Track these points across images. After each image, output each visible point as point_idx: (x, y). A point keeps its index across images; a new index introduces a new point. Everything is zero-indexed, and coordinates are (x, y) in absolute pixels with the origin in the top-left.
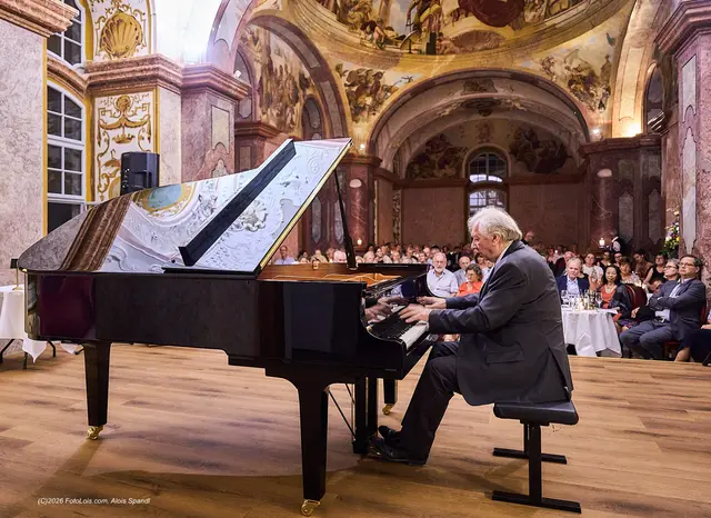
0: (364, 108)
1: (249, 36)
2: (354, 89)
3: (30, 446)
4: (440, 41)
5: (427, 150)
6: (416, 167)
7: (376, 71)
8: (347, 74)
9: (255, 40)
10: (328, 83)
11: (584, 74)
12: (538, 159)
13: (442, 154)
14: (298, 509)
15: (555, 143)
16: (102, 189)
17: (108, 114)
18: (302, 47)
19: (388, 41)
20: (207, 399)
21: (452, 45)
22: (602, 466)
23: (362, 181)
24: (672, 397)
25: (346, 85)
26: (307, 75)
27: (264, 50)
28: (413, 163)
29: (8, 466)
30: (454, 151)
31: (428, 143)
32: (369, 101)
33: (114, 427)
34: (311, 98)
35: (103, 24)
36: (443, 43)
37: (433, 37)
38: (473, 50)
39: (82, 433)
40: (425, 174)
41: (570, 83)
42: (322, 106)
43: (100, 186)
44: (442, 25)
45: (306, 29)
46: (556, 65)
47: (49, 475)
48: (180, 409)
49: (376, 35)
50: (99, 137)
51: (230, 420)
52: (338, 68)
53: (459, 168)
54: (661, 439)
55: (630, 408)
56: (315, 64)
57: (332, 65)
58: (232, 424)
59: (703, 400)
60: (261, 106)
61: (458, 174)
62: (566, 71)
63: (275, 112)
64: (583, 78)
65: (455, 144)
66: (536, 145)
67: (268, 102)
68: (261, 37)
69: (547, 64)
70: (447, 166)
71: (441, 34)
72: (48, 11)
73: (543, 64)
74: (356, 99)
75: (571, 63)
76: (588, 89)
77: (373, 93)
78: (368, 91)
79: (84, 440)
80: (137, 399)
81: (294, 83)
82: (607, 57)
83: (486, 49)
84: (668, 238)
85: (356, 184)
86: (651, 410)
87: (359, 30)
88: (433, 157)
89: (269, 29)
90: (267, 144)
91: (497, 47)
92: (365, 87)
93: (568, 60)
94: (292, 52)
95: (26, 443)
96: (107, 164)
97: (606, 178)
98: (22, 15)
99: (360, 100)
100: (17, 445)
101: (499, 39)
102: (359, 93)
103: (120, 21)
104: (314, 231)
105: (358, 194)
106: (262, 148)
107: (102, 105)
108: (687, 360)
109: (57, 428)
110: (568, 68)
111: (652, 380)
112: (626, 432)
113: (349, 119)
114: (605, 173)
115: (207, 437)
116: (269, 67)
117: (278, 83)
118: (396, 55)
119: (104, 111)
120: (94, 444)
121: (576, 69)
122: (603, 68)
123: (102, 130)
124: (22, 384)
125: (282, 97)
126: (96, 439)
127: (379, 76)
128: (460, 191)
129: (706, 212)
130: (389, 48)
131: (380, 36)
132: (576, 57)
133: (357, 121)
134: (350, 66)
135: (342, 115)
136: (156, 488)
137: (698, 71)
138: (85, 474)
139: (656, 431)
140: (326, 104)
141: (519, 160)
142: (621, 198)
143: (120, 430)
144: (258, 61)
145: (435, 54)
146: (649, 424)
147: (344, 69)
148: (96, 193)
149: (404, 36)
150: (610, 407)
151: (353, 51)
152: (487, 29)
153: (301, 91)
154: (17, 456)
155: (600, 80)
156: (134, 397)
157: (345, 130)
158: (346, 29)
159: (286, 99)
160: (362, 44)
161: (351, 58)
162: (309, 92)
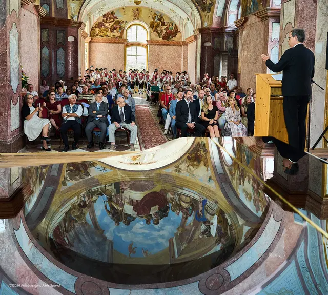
6: (97, 30)
12: (164, 32)
13: (112, 24)
15: (172, 24)
28: (95, 27)
30: (119, 22)
31: (104, 16)
40: (102, 34)
53: (122, 33)
65: (120, 18)
66: (163, 24)
70: (115, 31)
85: (71, 39)
88: (107, 25)
97: (208, 47)
105: (72, 45)
128: (122, 46)
141: (154, 31)
142: (215, 58)
157: (65, 4)
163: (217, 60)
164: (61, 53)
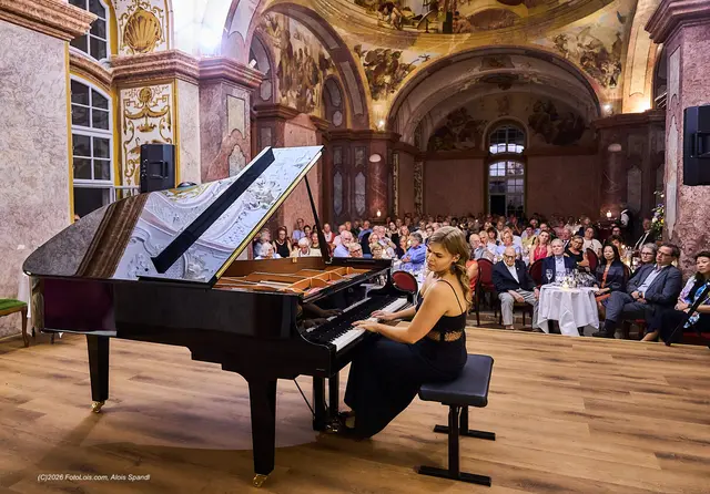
0: (383, 86)
1: (268, 23)
2: (373, 68)
3: (39, 419)
4: (456, 19)
5: (449, 123)
7: (393, 50)
8: (365, 54)
9: (274, 26)
10: (347, 63)
11: (595, 51)
12: (557, 131)
13: (461, 128)
15: (572, 115)
16: (129, 174)
17: (132, 104)
18: (321, 30)
19: (405, 21)
21: (468, 23)
22: (529, 446)
23: (381, 156)
25: (364, 65)
26: (327, 56)
27: (283, 37)
29: (21, 436)
30: (474, 124)
32: (387, 79)
33: (118, 401)
34: (332, 79)
35: (126, 21)
36: (459, 21)
37: (449, 16)
38: (489, 28)
39: (88, 407)
40: (446, 146)
41: (583, 60)
42: (342, 84)
43: (127, 171)
44: (458, 5)
45: (324, 13)
46: (569, 42)
48: (177, 384)
50: (125, 126)
51: (216, 396)
52: (357, 49)
53: (478, 141)
54: (595, 420)
55: (578, 389)
56: (334, 46)
57: (351, 47)
60: (280, 88)
61: (477, 146)
62: (578, 49)
63: (295, 95)
64: (596, 55)
65: (475, 117)
67: (287, 85)
68: (281, 23)
69: (560, 42)
70: (467, 139)
71: (457, 13)
72: (68, 18)
73: (556, 41)
74: (376, 77)
75: (583, 39)
76: (599, 66)
77: (392, 71)
78: (387, 70)
79: (87, 413)
80: (143, 374)
81: (314, 65)
82: (618, 35)
83: (501, 27)
84: (654, 220)
85: (375, 159)
86: (596, 391)
89: (288, 15)
90: (287, 125)
91: (512, 25)
92: (382, 66)
93: (580, 37)
94: (311, 35)
95: (39, 415)
96: (132, 151)
97: (615, 152)
98: (44, 23)
99: (379, 79)
100: (31, 417)
101: (514, 16)
102: (378, 72)
103: (141, 17)
104: (335, 203)
105: (377, 168)
106: (282, 130)
107: (127, 97)
108: (655, 340)
109: (68, 402)
110: (580, 45)
111: (611, 360)
112: (566, 413)
113: (368, 98)
114: (616, 148)
115: (190, 411)
116: (288, 51)
117: (298, 65)
118: (413, 35)
119: (128, 102)
120: (97, 417)
121: (588, 46)
122: (614, 46)
123: (127, 120)
125: (301, 80)
126: (99, 412)
127: (396, 55)
128: (480, 162)
129: (685, 198)
130: (406, 28)
132: (588, 34)
133: (376, 99)
134: (368, 47)
135: (362, 94)
136: (138, 459)
137: (681, 63)
138: (83, 444)
139: (594, 413)
140: (347, 86)
141: (537, 132)
142: (630, 172)
143: (121, 404)
144: (277, 46)
145: (451, 33)
146: (590, 405)
147: (362, 50)
148: (123, 178)
149: (421, 16)
150: (561, 387)
151: (371, 32)
152: (501, 6)
153: (321, 72)
154: (30, 428)
155: (612, 56)
156: (139, 372)
157: (365, 107)
158: (365, 12)
159: (306, 81)
160: (380, 25)
161: (368, 39)
162: (329, 72)
163: (635, 176)
164: (360, 179)
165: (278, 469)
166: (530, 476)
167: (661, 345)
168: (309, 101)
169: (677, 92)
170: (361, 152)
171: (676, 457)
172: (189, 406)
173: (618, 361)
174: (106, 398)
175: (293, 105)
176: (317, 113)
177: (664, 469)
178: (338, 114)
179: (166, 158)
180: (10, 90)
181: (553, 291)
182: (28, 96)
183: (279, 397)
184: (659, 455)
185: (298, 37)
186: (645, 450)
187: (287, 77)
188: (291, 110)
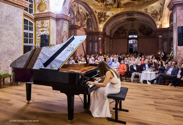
0: (102, 21)
1: (73, 5)
2: (99, 16)
3: (13, 105)
4: (120, 4)
5: (118, 30)
6: (116, 34)
7: (105, 12)
9: (75, 6)
10: (93, 15)
11: (155, 12)
12: (146, 32)
13: (121, 31)
14: (67, 122)
15: (149, 28)
17: (39, 25)
18: (86, 7)
19: (107, 5)
20: (55, 94)
21: (123, 5)
22: (140, 113)
23: (101, 38)
24: (164, 96)
25: (97, 15)
26: (88, 13)
27: (77, 8)
29: (8, 110)
30: (125, 30)
31: (118, 28)
32: (103, 19)
33: (33, 100)
34: (89, 19)
35: (38, 4)
36: (121, 5)
37: (118, 4)
38: (128, 7)
39: (26, 102)
40: (118, 36)
41: (152, 14)
42: (92, 20)
43: (37, 41)
44: (121, 1)
45: (87, 3)
46: (148, 10)
47: (16, 112)
48: (49, 96)
49: (105, 3)
50: (37, 30)
53: (126, 34)
54: (156, 106)
55: (152, 98)
56: (90, 11)
57: (94, 10)
58: (59, 100)
59: (170, 96)
60: (76, 21)
61: (126, 36)
63: (80, 23)
64: (155, 13)
66: (145, 29)
67: (78, 20)
68: (77, 5)
69: (146, 10)
70: (123, 34)
71: (120, 3)
72: (24, 3)
74: (100, 19)
75: (152, 10)
76: (156, 16)
77: (104, 17)
78: (103, 17)
79: (25, 104)
80: (40, 94)
81: (85, 15)
82: (160, 8)
83: (131, 6)
84: (171, 55)
85: (100, 39)
86: (157, 99)
87: (100, 2)
88: (120, 32)
89: (78, 3)
90: (78, 30)
91: (134, 6)
92: (102, 16)
94: (84, 8)
96: (39, 36)
97: (161, 38)
98: (18, 5)
99: (101, 19)
100: (11, 105)
101: (134, 4)
102: (101, 17)
103: (42, 4)
104: (90, 50)
105: (100, 41)
106: (77, 31)
107: (38, 23)
108: (171, 85)
109: (20, 101)
110: (151, 11)
111: (161, 91)
112: (149, 104)
113: (98, 24)
114: (161, 36)
115: (52, 103)
116: (78, 12)
117: (81, 15)
118: (109, 8)
119: (38, 24)
120: (28, 105)
121: (153, 11)
122: (160, 11)
123: (38, 29)
124: (15, 89)
125: (81, 19)
126: (28, 103)
127: (105, 13)
129: (178, 49)
130: (108, 6)
131: (106, 4)
132: (153, 8)
134: (98, 11)
136: (38, 116)
137: (176, 15)
138: (24, 112)
139: (156, 104)
140: (93, 20)
141: (141, 32)
142: (164, 43)
143: (34, 101)
144: (76, 11)
145: (119, 8)
146: (155, 102)
147: (97, 12)
148: (36, 43)
149: (111, 4)
150: (148, 97)
151: (99, 7)
152: (132, 1)
153: (86, 17)
154: (10, 107)
155: (159, 14)
156: (39, 93)
157: (97, 26)
158: (97, 2)
159: (83, 19)
160: (101, 6)
161: (98, 9)
162: (88, 17)
163: (165, 44)
164: (96, 44)
165: (75, 119)
166: (140, 121)
167: (173, 87)
168: (83, 24)
169: (176, 23)
170: (96, 37)
171: (178, 116)
172: (51, 102)
173: (162, 91)
174: (30, 100)
175: (79, 25)
176: (85, 27)
177: (175, 119)
178: (91, 28)
179: (47, 38)
180: (8, 21)
181: (145, 73)
182: (13, 23)
183: (75, 100)
184: (173, 116)
185: (81, 8)
186: (170, 114)
187: (78, 18)
188: (79, 26)
